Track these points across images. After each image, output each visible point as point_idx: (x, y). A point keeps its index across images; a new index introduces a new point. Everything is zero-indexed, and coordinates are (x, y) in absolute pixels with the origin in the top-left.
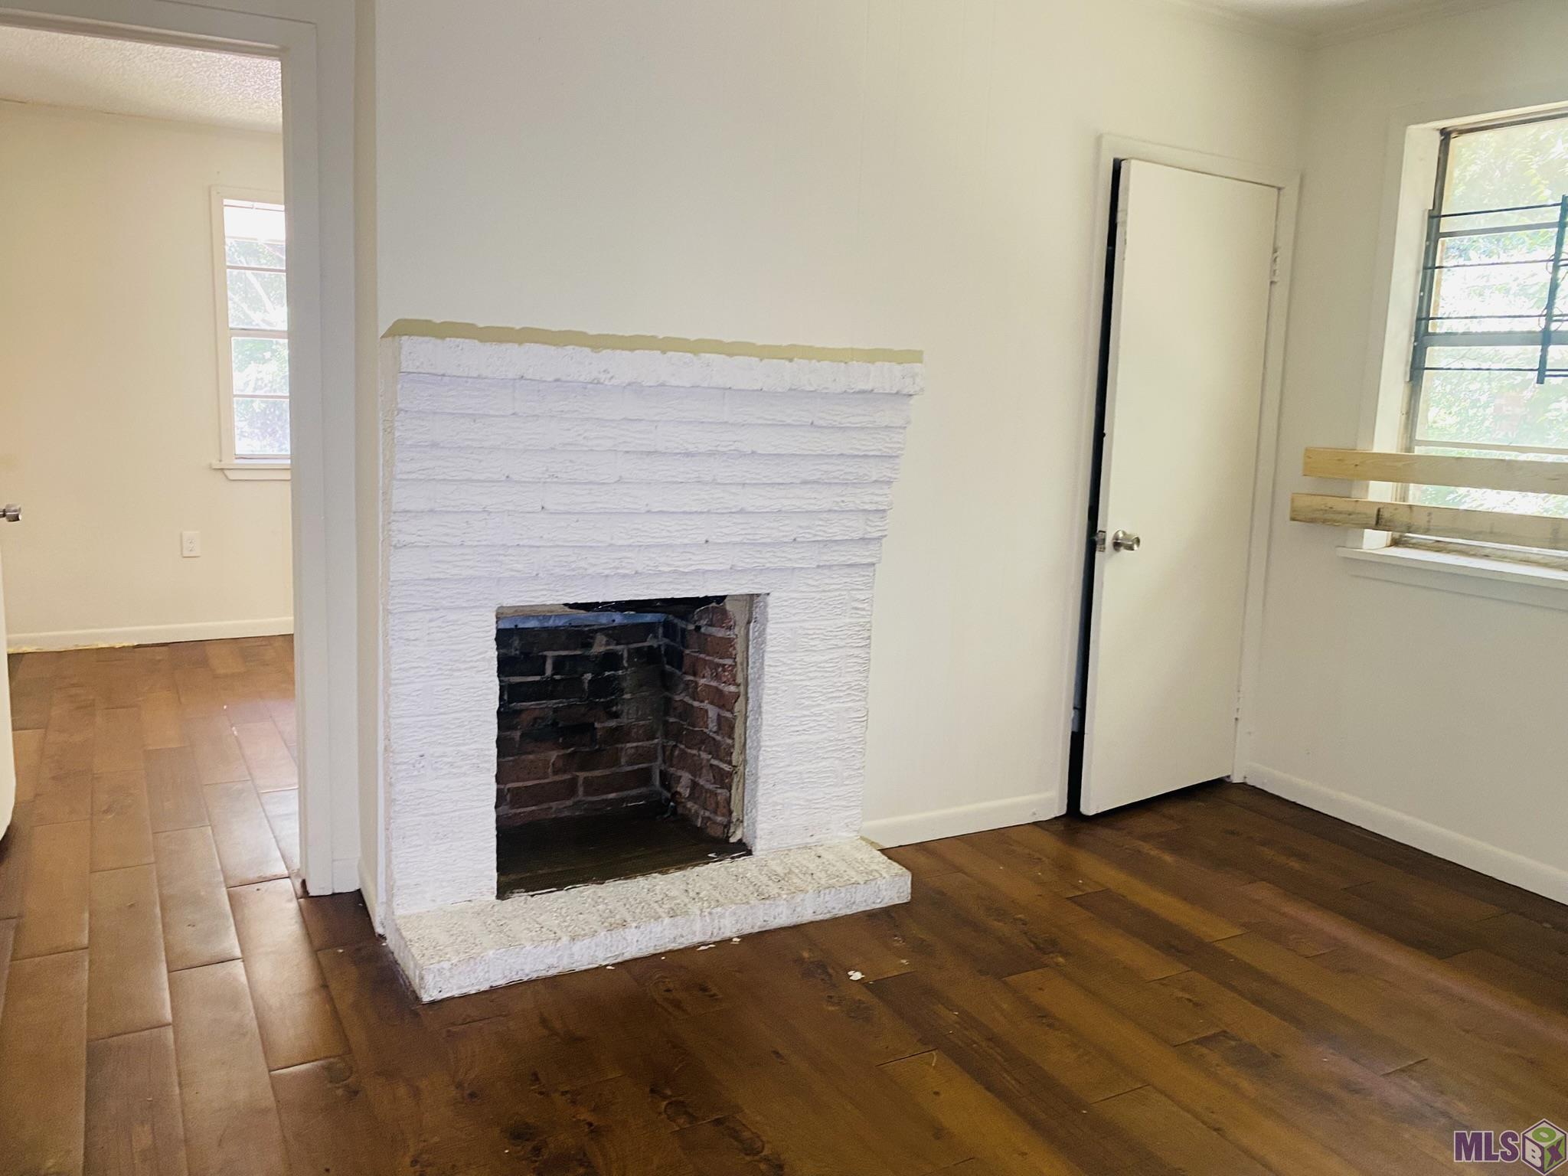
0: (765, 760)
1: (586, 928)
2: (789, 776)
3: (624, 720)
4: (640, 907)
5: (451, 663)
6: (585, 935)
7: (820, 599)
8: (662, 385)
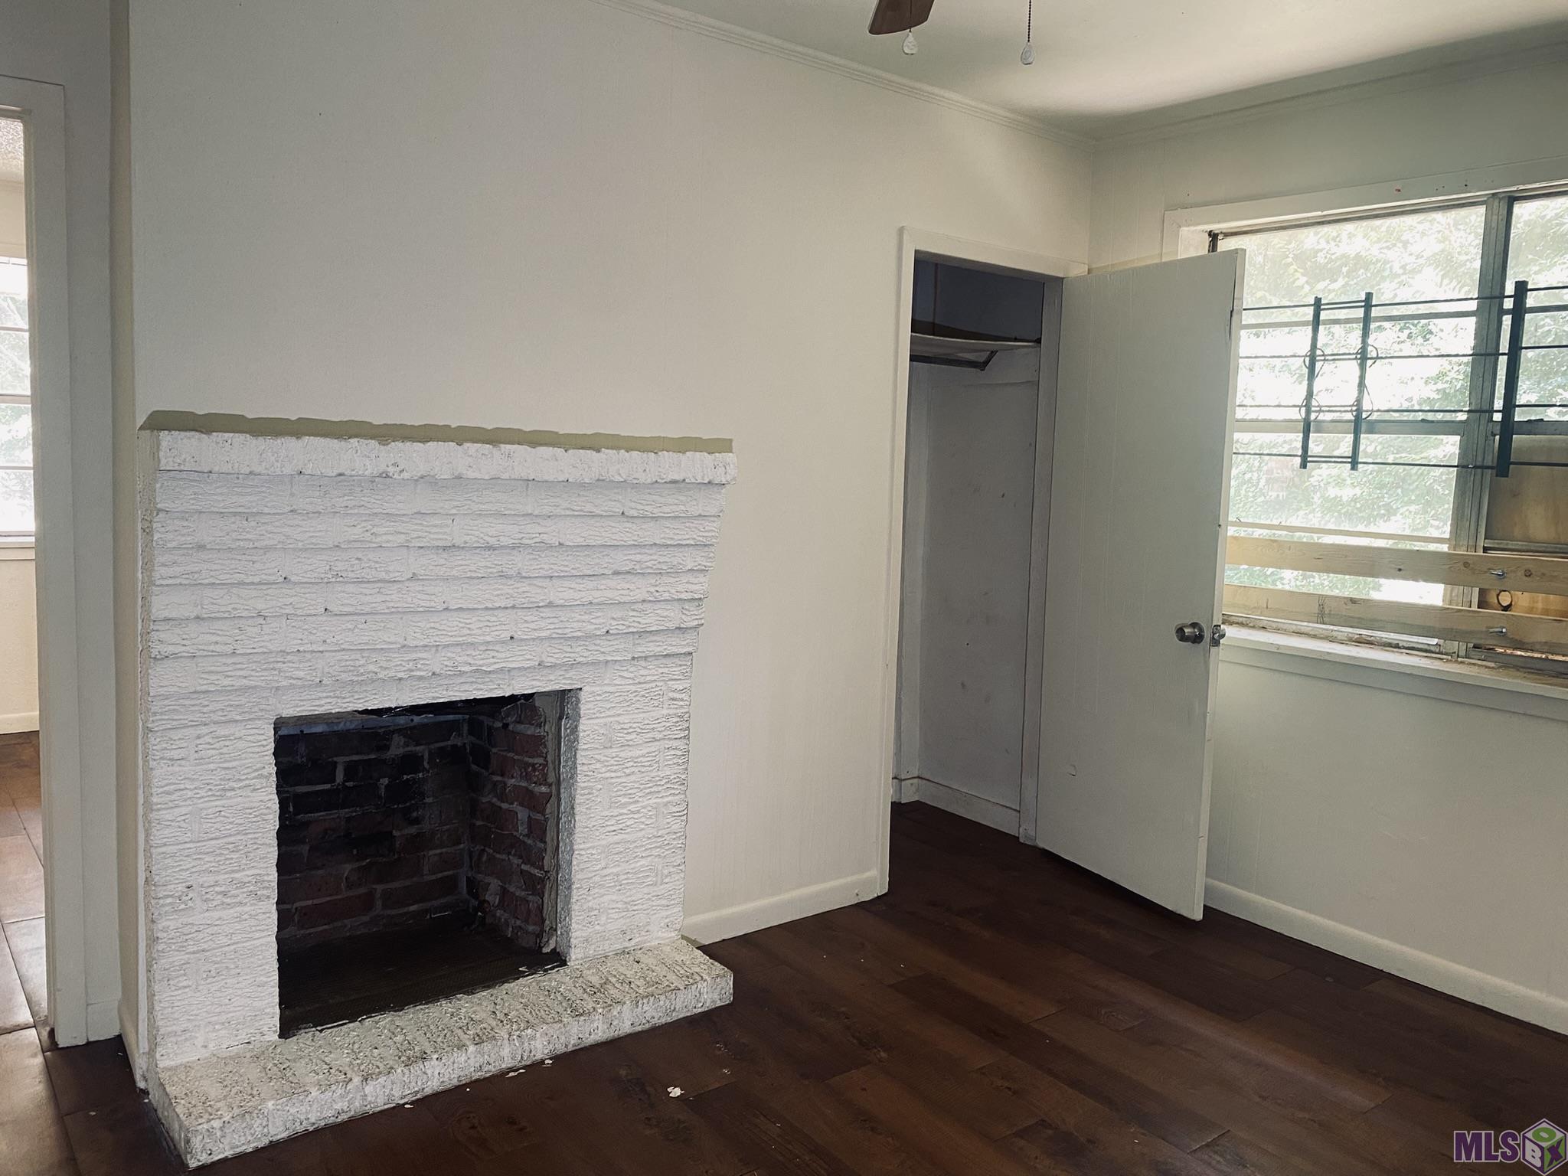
0: (578, 865)
1: (380, 1065)
2: (604, 879)
3: (426, 826)
4: (442, 1035)
5: (223, 783)
6: (380, 1073)
7: (635, 692)
8: (459, 477)
